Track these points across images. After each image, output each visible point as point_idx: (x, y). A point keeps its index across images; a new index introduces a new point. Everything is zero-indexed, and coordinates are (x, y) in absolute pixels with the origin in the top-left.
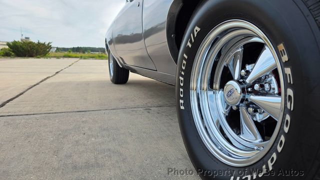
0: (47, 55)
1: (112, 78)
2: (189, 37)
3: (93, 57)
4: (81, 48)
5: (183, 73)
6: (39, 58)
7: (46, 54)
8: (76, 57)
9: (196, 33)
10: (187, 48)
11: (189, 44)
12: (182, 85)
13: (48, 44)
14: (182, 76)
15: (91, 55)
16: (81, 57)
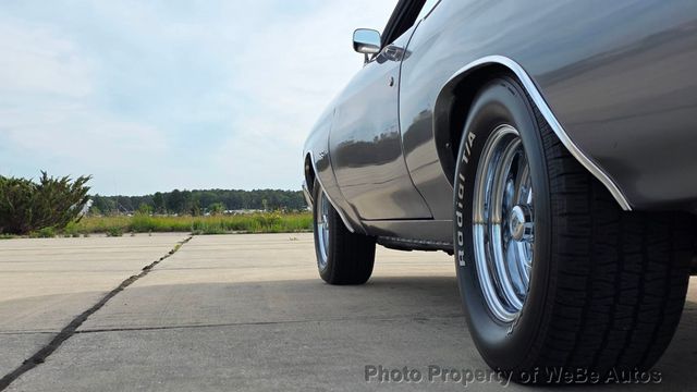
0: (71, 224)
1: (323, 267)
2: (464, 147)
3: (238, 228)
4: (186, 193)
5: (460, 205)
6: (46, 235)
7: (68, 219)
8: (174, 229)
9: (471, 142)
10: (463, 163)
11: (464, 158)
12: (460, 225)
13: (78, 183)
14: (460, 210)
15: (230, 220)
16: (196, 230)
